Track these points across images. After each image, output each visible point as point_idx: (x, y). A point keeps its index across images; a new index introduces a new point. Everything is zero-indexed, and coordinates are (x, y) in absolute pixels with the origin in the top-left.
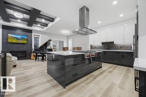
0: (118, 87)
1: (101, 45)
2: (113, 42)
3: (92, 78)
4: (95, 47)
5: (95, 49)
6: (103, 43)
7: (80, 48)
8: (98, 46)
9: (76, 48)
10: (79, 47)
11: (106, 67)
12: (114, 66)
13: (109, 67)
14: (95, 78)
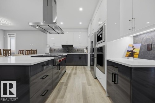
0: (88, 86)
1: (61, 47)
2: (72, 46)
3: (64, 87)
4: (55, 50)
5: (54, 52)
6: (63, 46)
7: (35, 50)
8: (58, 49)
9: (26, 50)
10: (33, 49)
11: (69, 70)
12: (75, 68)
13: (71, 69)
14: (66, 85)
